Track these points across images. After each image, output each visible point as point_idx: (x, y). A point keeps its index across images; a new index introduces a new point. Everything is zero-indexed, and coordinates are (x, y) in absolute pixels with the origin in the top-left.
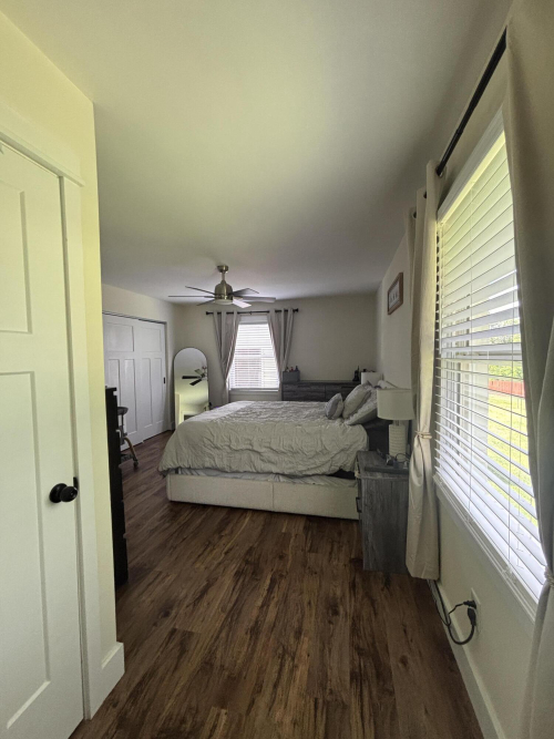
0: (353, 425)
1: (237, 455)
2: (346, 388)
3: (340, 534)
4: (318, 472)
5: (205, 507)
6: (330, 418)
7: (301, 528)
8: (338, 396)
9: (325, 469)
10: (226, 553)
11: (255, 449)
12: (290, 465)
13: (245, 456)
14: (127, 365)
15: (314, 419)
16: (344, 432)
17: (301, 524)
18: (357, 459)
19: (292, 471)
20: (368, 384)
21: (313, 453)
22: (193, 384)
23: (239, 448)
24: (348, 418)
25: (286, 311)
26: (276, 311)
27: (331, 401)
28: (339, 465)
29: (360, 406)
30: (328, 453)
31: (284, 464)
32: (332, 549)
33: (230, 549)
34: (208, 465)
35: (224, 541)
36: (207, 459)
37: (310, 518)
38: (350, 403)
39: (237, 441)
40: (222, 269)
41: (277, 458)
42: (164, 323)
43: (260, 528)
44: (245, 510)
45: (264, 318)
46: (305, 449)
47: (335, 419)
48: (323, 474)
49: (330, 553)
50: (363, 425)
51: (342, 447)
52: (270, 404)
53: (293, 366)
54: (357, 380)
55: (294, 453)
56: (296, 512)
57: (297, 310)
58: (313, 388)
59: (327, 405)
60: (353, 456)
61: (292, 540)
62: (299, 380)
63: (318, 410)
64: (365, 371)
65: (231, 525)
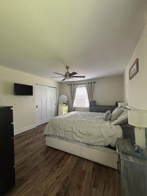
0: (115, 125)
1: (68, 133)
2: (112, 108)
3: (109, 177)
4: (99, 144)
5: (57, 150)
6: (105, 120)
7: (91, 168)
8: (109, 111)
9: (102, 144)
10: (57, 178)
11: (74, 131)
12: (87, 140)
13: (70, 134)
14: (44, 99)
15: (98, 121)
16: (111, 128)
17: (91, 166)
18: (117, 141)
19: (88, 142)
20: (122, 107)
21: (97, 136)
22: (66, 105)
23: (68, 130)
24: (113, 121)
25: (91, 83)
26: (88, 83)
27: (106, 113)
28: (109, 143)
29: (118, 116)
30: (104, 137)
31: (85, 139)
32: (105, 187)
33: (59, 176)
34: (57, 135)
35: (59, 169)
36: (58, 133)
37: (96, 164)
38: (114, 115)
39: (68, 127)
40: (67, 68)
41: (82, 136)
42: (56, 88)
43: (74, 165)
44: (71, 154)
45: (84, 85)
46: (94, 134)
47: (108, 121)
48: (101, 146)
49: (104, 190)
50: (120, 125)
51: (110, 135)
52: (84, 113)
53: (94, 100)
54: (117, 105)
55: (89, 135)
56: (90, 159)
57: (95, 82)
58: (101, 108)
59: (105, 114)
60: (115, 140)
61: (86, 176)
62: (96, 105)
63: (101, 116)
64: (119, 102)
65: (63, 161)
